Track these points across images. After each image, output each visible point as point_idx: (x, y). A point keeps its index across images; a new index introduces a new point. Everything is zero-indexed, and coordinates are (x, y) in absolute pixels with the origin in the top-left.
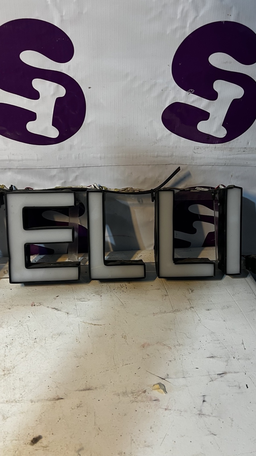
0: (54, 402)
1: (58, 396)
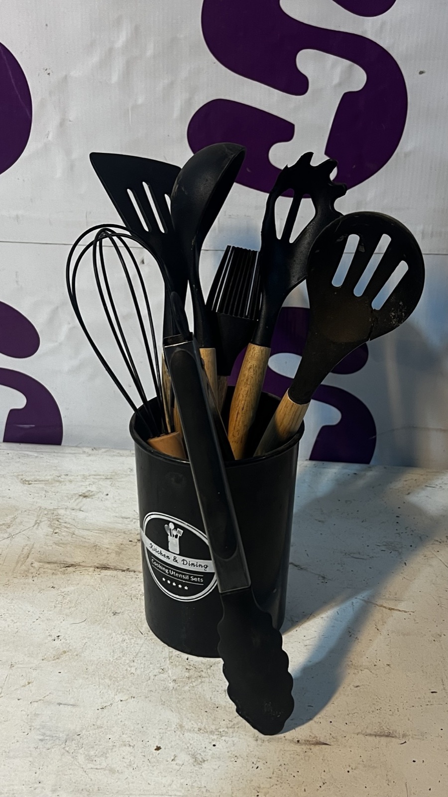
0: (308, 747)
1: (316, 737)
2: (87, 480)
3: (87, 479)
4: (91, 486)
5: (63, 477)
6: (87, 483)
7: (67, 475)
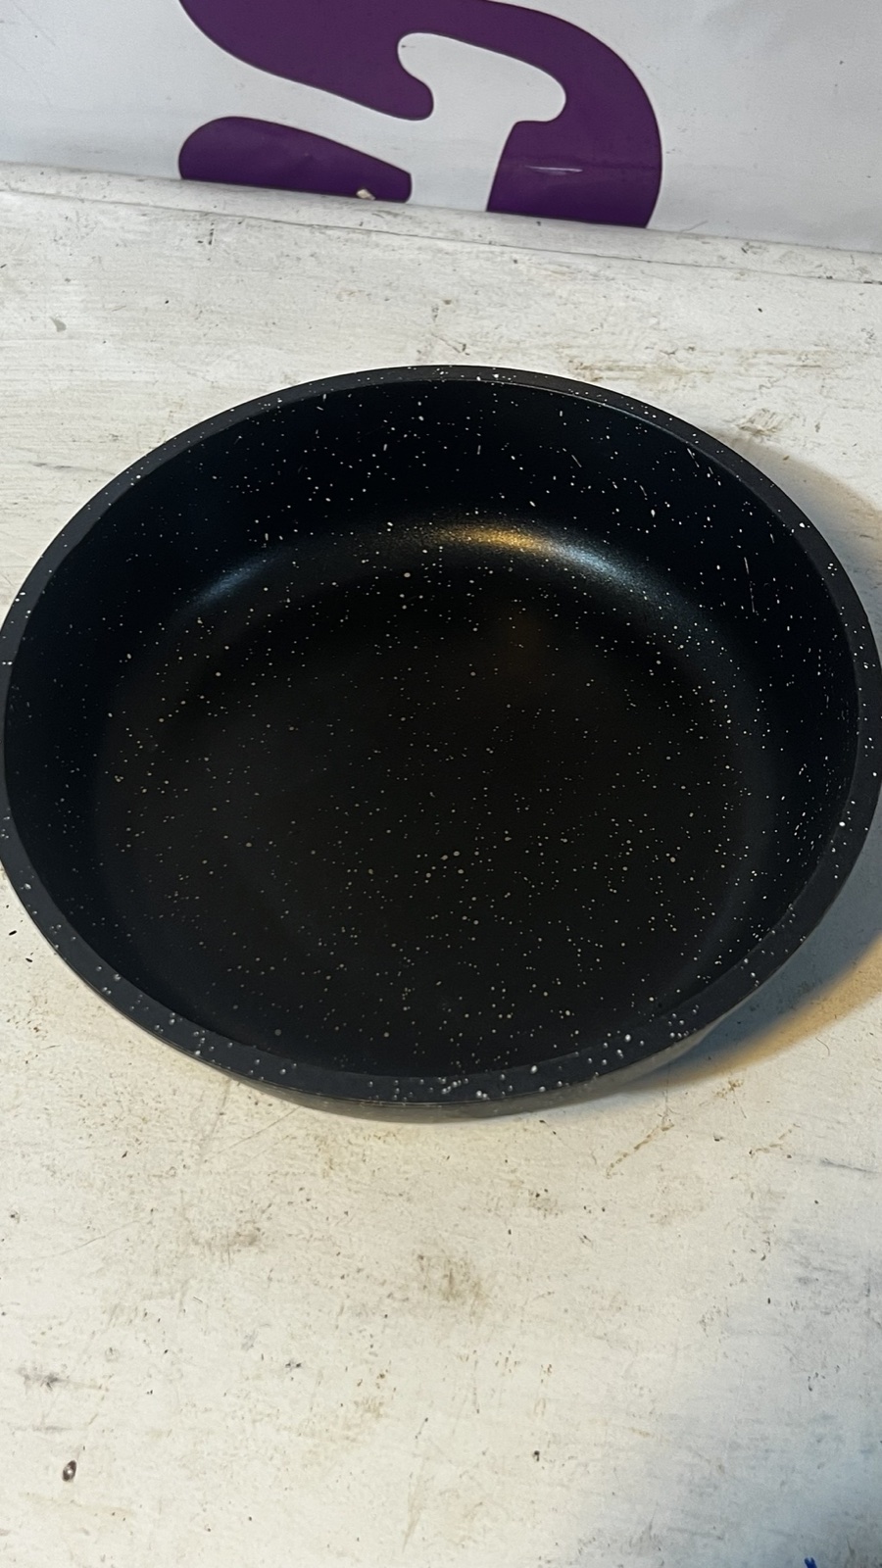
2: (753, 371)
3: (751, 365)
4: (764, 390)
5: (681, 354)
6: (755, 382)
7: (693, 349)
